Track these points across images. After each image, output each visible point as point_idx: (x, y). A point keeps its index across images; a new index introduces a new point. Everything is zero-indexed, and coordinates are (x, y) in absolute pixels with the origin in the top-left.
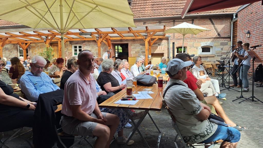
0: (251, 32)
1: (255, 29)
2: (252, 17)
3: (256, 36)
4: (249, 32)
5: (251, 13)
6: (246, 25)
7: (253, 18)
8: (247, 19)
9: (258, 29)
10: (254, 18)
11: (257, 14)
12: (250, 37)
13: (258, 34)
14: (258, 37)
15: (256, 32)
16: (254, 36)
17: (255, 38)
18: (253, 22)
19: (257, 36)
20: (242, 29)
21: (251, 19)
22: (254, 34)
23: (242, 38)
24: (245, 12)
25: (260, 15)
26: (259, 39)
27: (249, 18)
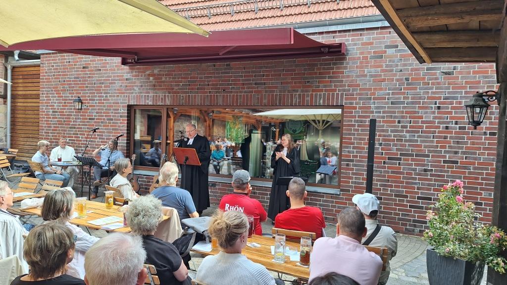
0: (87, 100)
1: (96, 96)
2: (87, 74)
3: (99, 109)
4: (80, 100)
5: (84, 68)
6: (70, 84)
7: (89, 77)
8: (72, 75)
9: (104, 100)
10: (92, 77)
11: (100, 74)
12: (81, 109)
13: (104, 106)
14: (104, 113)
15: (99, 103)
16: (95, 109)
17: (97, 113)
18: (88, 84)
19: (103, 109)
20: (59, 90)
21: (83, 77)
22: (94, 106)
23: (57, 106)
24: (65, 59)
25: (108, 77)
26: (106, 116)
27: (80, 74)
